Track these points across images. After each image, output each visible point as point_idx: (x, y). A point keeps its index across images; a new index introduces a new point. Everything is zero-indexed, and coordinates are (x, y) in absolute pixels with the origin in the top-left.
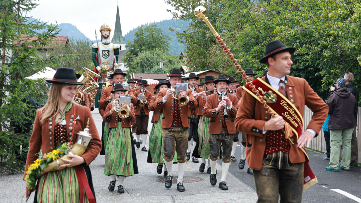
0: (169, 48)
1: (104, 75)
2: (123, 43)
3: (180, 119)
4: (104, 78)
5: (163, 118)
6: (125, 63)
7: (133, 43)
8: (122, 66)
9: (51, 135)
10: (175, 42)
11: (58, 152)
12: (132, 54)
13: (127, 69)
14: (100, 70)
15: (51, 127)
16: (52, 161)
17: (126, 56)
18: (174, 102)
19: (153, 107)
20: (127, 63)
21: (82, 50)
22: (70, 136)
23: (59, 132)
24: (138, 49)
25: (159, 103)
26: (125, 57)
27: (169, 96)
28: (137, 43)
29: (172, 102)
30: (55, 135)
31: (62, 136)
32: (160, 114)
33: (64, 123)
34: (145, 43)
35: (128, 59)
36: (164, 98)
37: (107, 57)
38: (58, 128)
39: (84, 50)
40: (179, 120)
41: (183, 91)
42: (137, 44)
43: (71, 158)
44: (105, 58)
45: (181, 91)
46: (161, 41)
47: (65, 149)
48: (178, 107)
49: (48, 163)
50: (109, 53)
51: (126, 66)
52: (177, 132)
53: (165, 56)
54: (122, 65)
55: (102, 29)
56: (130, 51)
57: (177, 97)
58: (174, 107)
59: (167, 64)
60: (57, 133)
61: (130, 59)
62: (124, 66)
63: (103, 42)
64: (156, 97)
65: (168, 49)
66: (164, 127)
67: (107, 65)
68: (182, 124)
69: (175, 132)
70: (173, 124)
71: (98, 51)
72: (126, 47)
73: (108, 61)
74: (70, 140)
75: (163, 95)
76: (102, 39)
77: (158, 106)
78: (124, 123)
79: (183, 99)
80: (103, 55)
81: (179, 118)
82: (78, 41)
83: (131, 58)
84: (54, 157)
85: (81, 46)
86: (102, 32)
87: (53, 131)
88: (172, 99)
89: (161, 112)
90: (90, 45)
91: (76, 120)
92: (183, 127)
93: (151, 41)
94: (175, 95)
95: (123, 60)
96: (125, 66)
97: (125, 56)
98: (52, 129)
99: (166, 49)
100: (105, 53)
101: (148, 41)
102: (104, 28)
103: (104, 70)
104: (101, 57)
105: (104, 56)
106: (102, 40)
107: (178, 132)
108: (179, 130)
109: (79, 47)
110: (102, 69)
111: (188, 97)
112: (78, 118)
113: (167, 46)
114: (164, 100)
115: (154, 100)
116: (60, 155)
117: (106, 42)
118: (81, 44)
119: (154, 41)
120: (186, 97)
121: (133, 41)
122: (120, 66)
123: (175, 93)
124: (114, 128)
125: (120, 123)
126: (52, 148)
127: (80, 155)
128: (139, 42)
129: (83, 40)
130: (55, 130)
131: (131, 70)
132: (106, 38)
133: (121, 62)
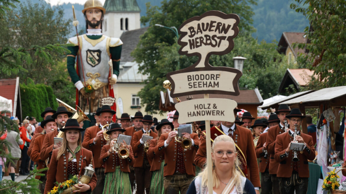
0: (251, 23)
1: (91, 99)
2: (132, 12)
3: (184, 165)
4: (90, 104)
5: (165, 165)
6: (139, 62)
7: (161, 12)
8: (130, 71)
9: (65, 169)
10: (262, 9)
11: (71, 181)
12: (158, 39)
13: (146, 77)
14: (81, 89)
15: (65, 163)
16: (66, 187)
17: (144, 44)
18: (178, 147)
19: (154, 152)
20: (145, 62)
21: (35, 29)
22: (79, 170)
23: (71, 167)
24: (174, 27)
25: (160, 148)
26: (142, 47)
27: (171, 139)
28: (171, 11)
29: (175, 147)
30: (68, 168)
31: (73, 170)
32: (162, 161)
33: (75, 160)
34: (191, 11)
35: (149, 51)
36: (165, 142)
37: (97, 62)
38: (70, 164)
39: (40, 30)
40: (182, 167)
41: (187, 133)
42: (170, 15)
43: (81, 186)
44: (93, 66)
45: (184, 133)
46: (233, 5)
47: (75, 179)
48: (182, 151)
49: (64, 190)
50: (99, 56)
51: (143, 71)
52: (180, 180)
53: (243, 45)
54: (130, 67)
55: (86, 8)
56: (153, 33)
57: (180, 140)
58: (177, 151)
59: (249, 66)
60: (69, 168)
61: (152, 53)
62: (138, 71)
63: (88, 34)
64: (156, 140)
65: (250, 25)
66: (166, 175)
67: (97, 80)
68: (186, 171)
69: (178, 181)
70: (176, 171)
71: (79, 51)
72: (143, 21)
73: (98, 72)
74: (79, 174)
75: (164, 138)
76: (87, 28)
77: (159, 150)
78: (122, 166)
79: (187, 142)
80: (88, 59)
81: (182, 164)
82: (24, 6)
83: (155, 49)
84: (68, 185)
85: (32, 21)
86: (88, 14)
87: (67, 166)
88: (175, 143)
89: (163, 158)
90: (54, 18)
91: (84, 160)
92: (187, 174)
93: (207, 7)
94: (177, 138)
95: (135, 56)
96: (140, 69)
97: (139, 45)
98: (66, 164)
99: (245, 26)
100: (92, 54)
101: (199, 5)
102: (90, 7)
103: (91, 88)
104: (85, 63)
105: (90, 62)
106: (88, 30)
107: (182, 180)
108: (182, 177)
109: (27, 21)
110: (86, 87)
111: (192, 141)
112: (85, 158)
113: (247, 19)
114: (166, 143)
115: (154, 143)
116: (72, 184)
117: (95, 34)
118: (32, 14)
119: (215, 6)
120: (191, 139)
121: (160, 5)
122: (126, 71)
123: (177, 136)
124: (110, 173)
125: (117, 167)
126: (65, 178)
127: (88, 184)
128: (177, 10)
129: (36, 5)
130: (68, 165)
131: (155, 79)
132: (94, 26)
133: (128, 61)
